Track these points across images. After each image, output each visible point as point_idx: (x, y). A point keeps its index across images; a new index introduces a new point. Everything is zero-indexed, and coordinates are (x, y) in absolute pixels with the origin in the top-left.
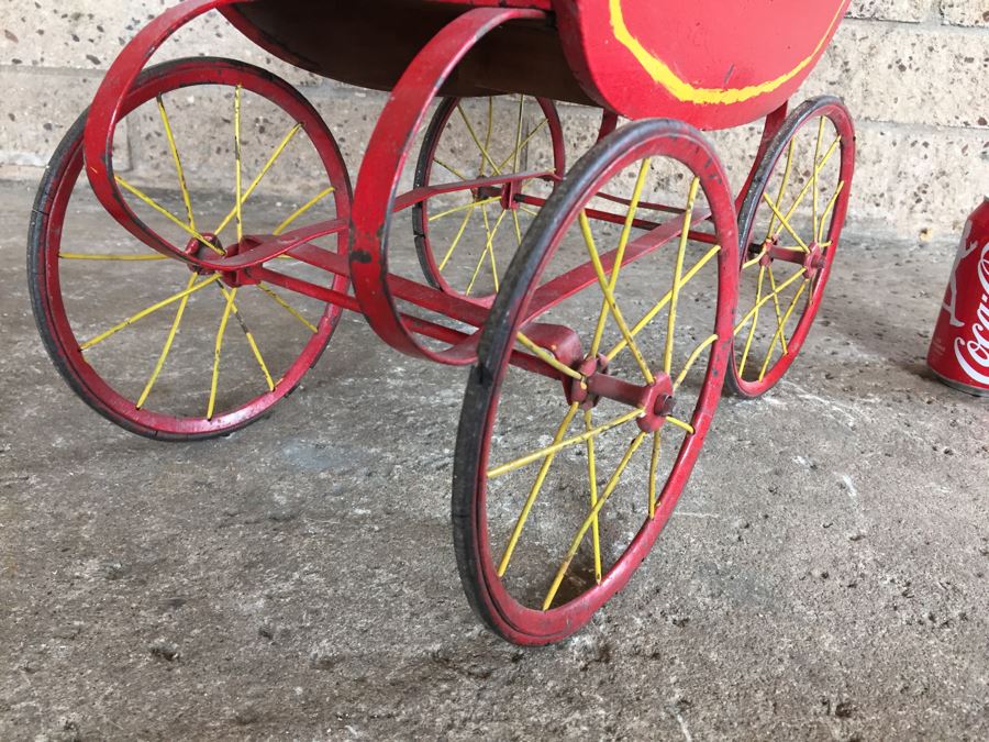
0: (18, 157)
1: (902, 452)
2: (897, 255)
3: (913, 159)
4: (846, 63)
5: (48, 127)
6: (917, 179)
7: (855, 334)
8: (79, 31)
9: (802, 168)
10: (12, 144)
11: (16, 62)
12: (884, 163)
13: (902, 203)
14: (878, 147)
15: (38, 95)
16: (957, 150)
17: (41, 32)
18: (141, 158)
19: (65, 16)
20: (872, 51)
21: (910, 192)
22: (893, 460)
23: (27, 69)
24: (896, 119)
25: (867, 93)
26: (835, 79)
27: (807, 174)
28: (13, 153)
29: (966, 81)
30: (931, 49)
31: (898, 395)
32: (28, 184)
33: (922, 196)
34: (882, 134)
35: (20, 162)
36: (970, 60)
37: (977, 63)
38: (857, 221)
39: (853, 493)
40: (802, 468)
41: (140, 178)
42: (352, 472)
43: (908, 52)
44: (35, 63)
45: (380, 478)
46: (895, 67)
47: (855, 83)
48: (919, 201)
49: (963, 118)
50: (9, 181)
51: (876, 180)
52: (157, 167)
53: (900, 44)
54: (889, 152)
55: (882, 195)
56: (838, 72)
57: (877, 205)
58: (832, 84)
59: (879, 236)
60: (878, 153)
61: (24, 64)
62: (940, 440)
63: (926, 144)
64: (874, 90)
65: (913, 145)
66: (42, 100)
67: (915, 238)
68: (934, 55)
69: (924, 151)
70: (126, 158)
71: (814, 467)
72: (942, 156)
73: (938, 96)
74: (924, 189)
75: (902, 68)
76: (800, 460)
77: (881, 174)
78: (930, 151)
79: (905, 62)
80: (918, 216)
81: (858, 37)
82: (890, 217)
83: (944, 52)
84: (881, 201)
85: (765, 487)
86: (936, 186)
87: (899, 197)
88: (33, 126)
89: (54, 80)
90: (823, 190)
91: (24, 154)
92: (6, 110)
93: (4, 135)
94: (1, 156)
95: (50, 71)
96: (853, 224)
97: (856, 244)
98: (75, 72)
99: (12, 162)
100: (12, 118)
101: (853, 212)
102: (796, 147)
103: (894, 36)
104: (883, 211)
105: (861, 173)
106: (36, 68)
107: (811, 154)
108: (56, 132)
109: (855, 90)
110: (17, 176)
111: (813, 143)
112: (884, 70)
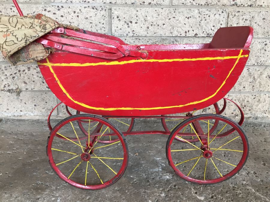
0: (27, 113)
4: (254, 77)
5: (35, 105)
8: (44, 81)
9: (243, 105)
10: (25, 110)
11: (27, 89)
12: (266, 102)
14: (264, 98)
17: (34, 81)
18: (61, 112)
19: (40, 77)
20: (261, 74)
23: (30, 91)
24: (269, 90)
25: (260, 84)
26: (251, 81)
27: (245, 106)
28: (26, 112)
32: (29, 121)
34: (265, 95)
35: (27, 115)
41: (60, 117)
44: (32, 89)
46: (268, 77)
50: (24, 120)
51: (265, 107)
52: (65, 114)
53: (269, 71)
54: (267, 99)
55: (266, 111)
56: (252, 79)
57: (265, 113)
58: (250, 82)
59: (267, 122)
60: (265, 100)
64: (262, 83)
66: (34, 99)
70: (57, 112)
77: (266, 105)
81: (257, 70)
84: (266, 112)
88: (31, 105)
89: (37, 93)
90: (250, 110)
91: (29, 112)
92: (24, 101)
93: (23, 108)
94: (22, 113)
95: (36, 91)
96: (259, 119)
97: (261, 125)
98: (43, 91)
99: (25, 115)
100: (25, 103)
101: (259, 115)
102: (241, 99)
103: (267, 69)
104: (267, 115)
105: (260, 105)
106: (32, 90)
107: (246, 101)
108: (37, 107)
109: (257, 84)
110: (26, 118)
111: (246, 98)
112: (265, 78)
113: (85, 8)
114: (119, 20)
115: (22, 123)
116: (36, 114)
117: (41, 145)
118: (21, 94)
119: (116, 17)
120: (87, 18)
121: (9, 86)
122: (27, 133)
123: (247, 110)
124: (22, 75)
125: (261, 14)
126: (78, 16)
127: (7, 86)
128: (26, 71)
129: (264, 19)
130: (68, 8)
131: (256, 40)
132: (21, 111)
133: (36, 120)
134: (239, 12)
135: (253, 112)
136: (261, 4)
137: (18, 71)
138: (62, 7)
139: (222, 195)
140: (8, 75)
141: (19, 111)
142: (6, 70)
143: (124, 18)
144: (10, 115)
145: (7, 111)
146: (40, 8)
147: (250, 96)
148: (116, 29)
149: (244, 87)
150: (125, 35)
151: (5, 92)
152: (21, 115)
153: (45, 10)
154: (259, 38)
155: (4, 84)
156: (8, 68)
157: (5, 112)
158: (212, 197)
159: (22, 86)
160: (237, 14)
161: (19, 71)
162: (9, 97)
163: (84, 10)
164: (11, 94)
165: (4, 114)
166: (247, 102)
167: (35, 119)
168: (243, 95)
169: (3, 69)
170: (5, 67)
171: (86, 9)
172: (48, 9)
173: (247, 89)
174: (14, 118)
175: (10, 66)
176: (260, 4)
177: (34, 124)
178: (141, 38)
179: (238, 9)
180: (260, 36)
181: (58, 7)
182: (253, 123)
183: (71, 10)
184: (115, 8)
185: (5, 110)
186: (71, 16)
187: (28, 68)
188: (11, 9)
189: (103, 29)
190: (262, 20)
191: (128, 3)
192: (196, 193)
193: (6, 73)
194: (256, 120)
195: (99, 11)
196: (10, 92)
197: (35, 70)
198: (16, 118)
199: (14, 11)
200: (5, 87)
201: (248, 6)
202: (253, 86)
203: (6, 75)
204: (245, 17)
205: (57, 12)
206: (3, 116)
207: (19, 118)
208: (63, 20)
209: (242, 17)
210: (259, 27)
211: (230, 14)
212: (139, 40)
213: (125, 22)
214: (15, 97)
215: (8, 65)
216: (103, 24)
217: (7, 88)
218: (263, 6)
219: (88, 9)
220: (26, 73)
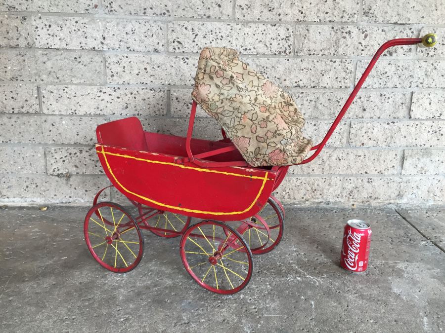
0: (76, 200)
1: (328, 293)
2: (344, 215)
3: (347, 184)
5: (86, 191)
6: (349, 189)
7: (324, 251)
8: (97, 164)
9: (314, 188)
11: (77, 173)
12: (338, 185)
13: (346, 196)
15: (84, 183)
16: (360, 181)
17: (85, 165)
18: (114, 198)
19: (93, 161)
20: (330, 156)
21: (347, 193)
22: (325, 296)
23: (81, 175)
24: (340, 173)
25: (330, 167)
26: (320, 163)
27: (315, 190)
28: (75, 199)
29: (360, 162)
30: (348, 154)
31: (331, 274)
33: (351, 194)
34: (336, 178)
35: (77, 201)
36: (360, 156)
37: (362, 157)
38: (332, 203)
39: (313, 307)
40: (303, 300)
42: (198, 309)
43: (341, 155)
44: (83, 173)
45: (205, 311)
46: (338, 159)
47: (326, 164)
48: (350, 195)
49: (360, 172)
50: (73, 207)
51: (336, 191)
52: (119, 200)
53: (338, 153)
54: (339, 183)
55: (339, 195)
56: (321, 162)
59: (340, 207)
60: (336, 183)
61: (80, 174)
62: (339, 289)
63: (350, 180)
65: (346, 180)
67: (351, 207)
68: (349, 155)
69: (350, 181)
71: (305, 300)
72: (356, 182)
73: (352, 166)
74: (351, 192)
75: (340, 160)
76: (303, 298)
77: (337, 189)
78: (352, 181)
79: (341, 158)
80: (351, 200)
82: (342, 201)
83: (352, 154)
84: (339, 197)
85: (293, 306)
86: (355, 191)
87: (344, 194)
88: (82, 191)
89: (88, 178)
90: (321, 194)
91: (79, 199)
92: (73, 186)
93: (73, 194)
94: (71, 200)
95: (88, 175)
96: (331, 204)
97: (332, 211)
98: (95, 175)
99: (74, 201)
100: (75, 189)
101: (331, 200)
102: (311, 183)
103: (336, 151)
104: (340, 199)
105: (331, 189)
106: (83, 175)
107: (316, 184)
108: (89, 192)
109: (326, 167)
110: (76, 205)
111: (316, 181)
112: (334, 160)
113: (142, 89)
114: (178, 101)
115: (71, 210)
116: (86, 200)
117: (98, 232)
118: (71, 179)
119: (175, 98)
120: (145, 99)
121: (58, 170)
122: (79, 221)
123: (318, 194)
124: (73, 158)
125: (326, 96)
126: (135, 98)
127: (56, 170)
128: (78, 154)
129: (329, 100)
130: (125, 90)
131: (323, 121)
132: (70, 197)
133: (86, 208)
134: (303, 93)
135: (325, 197)
136: (326, 85)
137: (68, 154)
138: (119, 88)
139: (268, 271)
140: (58, 158)
141: (67, 197)
142: (56, 153)
143: (184, 100)
144: (58, 201)
145: (55, 197)
146: (95, 90)
147: (320, 179)
148: (175, 110)
149: (313, 170)
150: (185, 116)
151: (54, 177)
152: (70, 201)
153: (101, 91)
154: (325, 120)
155: (53, 168)
156: (58, 151)
157: (52, 198)
158: (258, 272)
159: (73, 170)
160: (301, 95)
161: (70, 154)
162: (57, 181)
163: (141, 92)
164: (59, 179)
165: (51, 200)
166: (318, 185)
167: (86, 206)
168: (312, 178)
169: (53, 151)
170: (55, 150)
171: (144, 90)
172: (104, 90)
173: (316, 172)
174: (62, 205)
175: (60, 149)
176: (324, 86)
177: (84, 211)
178: (201, 119)
179: (301, 91)
180: (326, 117)
181: (114, 88)
182: (325, 208)
183: (127, 91)
184: (174, 89)
185: (53, 196)
186: (127, 98)
187: (80, 151)
188: (64, 90)
189: (161, 110)
190: (327, 101)
191: (187, 84)
192: (245, 269)
193: (56, 156)
194: (328, 206)
195: (157, 93)
196: (58, 177)
197: (87, 153)
198: (65, 205)
199: (67, 92)
200: (54, 171)
201: (311, 87)
202: (323, 169)
203: (56, 158)
204: (309, 98)
205: (113, 93)
206: (49, 203)
207: (68, 205)
208: (119, 101)
209: (306, 99)
210: (325, 108)
211: (294, 95)
212: (200, 121)
213: (185, 103)
214: (65, 182)
215: (59, 148)
216: (162, 105)
217: (56, 173)
218: (327, 87)
219: (146, 91)
220: (77, 156)
